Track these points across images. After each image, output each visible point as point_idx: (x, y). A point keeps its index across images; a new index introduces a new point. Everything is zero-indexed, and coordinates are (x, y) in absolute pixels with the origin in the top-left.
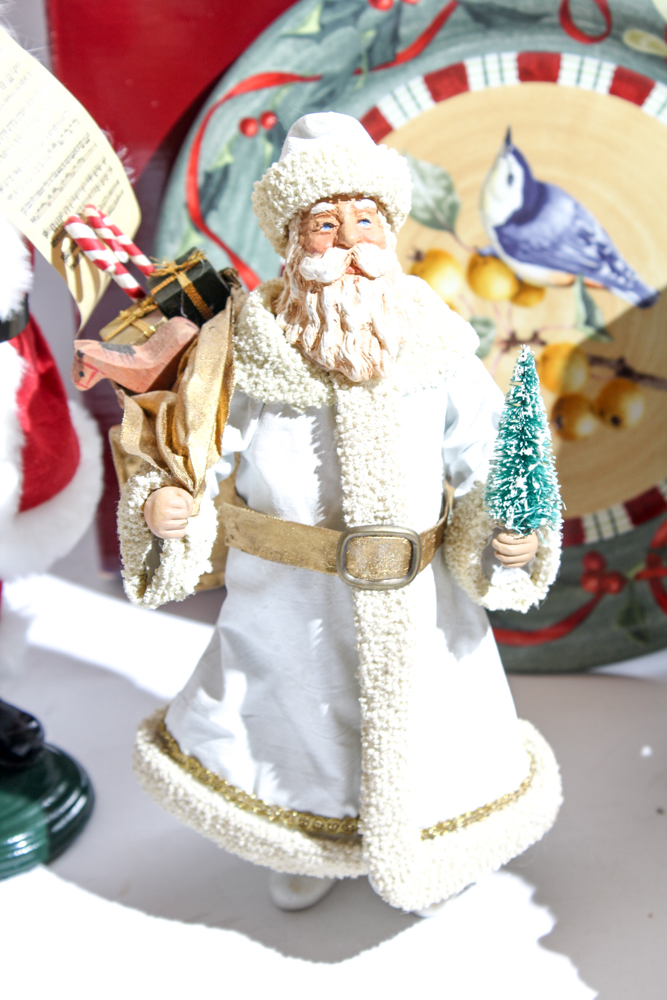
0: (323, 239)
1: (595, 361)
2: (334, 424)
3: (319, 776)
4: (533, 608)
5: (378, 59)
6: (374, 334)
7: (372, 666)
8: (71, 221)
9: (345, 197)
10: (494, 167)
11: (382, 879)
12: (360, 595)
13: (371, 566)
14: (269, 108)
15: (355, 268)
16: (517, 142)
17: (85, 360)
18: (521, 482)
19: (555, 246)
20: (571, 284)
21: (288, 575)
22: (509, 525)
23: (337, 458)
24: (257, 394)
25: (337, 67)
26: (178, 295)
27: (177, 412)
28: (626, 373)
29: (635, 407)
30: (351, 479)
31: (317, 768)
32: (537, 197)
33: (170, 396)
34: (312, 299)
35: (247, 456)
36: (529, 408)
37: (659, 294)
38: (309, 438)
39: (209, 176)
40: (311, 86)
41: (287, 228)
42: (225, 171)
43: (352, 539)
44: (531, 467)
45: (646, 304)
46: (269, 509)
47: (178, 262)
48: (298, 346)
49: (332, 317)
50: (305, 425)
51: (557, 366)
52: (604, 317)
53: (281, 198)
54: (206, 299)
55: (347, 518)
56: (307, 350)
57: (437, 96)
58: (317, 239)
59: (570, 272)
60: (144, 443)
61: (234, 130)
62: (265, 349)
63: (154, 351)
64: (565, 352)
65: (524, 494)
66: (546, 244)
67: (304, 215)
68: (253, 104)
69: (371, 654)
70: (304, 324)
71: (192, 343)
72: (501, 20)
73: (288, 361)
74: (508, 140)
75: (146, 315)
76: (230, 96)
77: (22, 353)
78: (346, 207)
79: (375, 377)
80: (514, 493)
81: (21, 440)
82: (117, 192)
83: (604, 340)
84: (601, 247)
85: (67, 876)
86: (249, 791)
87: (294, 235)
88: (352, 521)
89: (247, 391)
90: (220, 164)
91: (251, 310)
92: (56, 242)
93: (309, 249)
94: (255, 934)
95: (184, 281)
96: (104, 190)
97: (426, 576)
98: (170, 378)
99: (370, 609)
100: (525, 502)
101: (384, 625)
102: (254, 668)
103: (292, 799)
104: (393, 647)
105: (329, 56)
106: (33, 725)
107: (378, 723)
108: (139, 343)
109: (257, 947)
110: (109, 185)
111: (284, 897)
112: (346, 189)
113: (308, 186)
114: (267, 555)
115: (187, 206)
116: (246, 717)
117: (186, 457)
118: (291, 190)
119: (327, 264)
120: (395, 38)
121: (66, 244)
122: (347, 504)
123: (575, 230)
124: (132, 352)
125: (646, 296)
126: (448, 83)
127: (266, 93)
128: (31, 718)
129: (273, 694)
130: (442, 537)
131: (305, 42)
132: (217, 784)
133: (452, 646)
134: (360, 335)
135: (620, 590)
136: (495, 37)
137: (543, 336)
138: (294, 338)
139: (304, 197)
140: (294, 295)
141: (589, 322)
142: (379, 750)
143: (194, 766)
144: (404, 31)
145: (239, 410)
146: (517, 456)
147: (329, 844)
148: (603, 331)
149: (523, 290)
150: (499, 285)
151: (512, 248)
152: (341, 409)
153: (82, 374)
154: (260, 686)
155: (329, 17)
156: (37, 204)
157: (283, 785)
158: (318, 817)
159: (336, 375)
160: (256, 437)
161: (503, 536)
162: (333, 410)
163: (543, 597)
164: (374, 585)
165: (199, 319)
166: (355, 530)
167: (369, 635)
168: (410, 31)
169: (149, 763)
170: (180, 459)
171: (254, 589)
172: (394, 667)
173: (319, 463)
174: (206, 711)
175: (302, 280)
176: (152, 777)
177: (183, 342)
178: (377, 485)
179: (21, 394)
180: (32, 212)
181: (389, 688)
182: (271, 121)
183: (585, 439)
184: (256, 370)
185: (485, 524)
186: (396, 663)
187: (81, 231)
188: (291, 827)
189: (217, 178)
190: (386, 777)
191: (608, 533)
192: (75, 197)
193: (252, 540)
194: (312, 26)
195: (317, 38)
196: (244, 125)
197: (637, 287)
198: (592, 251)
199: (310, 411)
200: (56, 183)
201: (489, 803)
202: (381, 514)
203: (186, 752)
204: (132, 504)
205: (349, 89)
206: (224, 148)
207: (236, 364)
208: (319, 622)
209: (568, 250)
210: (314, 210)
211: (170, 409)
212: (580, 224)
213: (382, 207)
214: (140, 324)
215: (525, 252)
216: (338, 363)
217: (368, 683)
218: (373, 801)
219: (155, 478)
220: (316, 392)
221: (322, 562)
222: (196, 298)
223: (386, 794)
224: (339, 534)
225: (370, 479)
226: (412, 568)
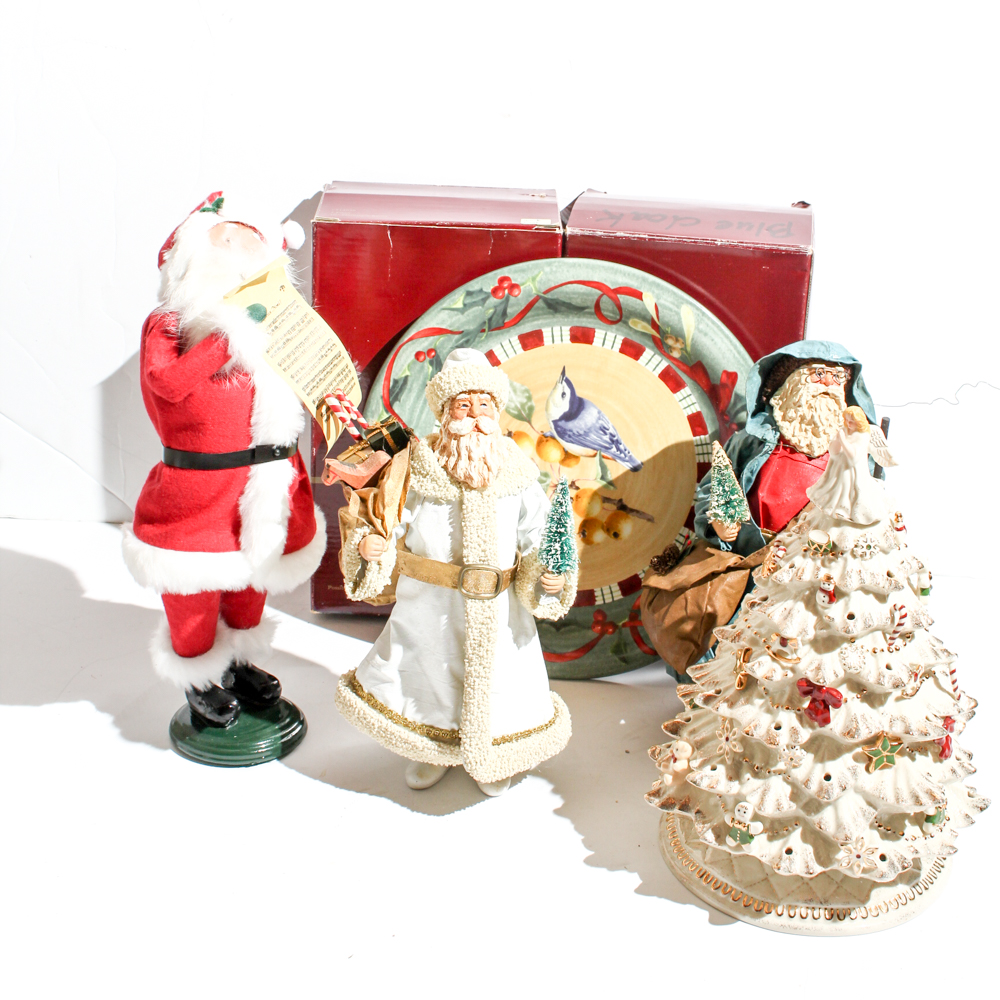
0: (462, 412)
1: (606, 500)
2: (461, 509)
3: (440, 706)
4: (561, 618)
5: (494, 325)
6: (485, 463)
7: (473, 642)
8: (328, 396)
9: (475, 392)
10: (555, 388)
11: (470, 763)
12: (469, 601)
13: (476, 586)
14: (432, 347)
15: (478, 429)
16: (567, 375)
17: (331, 469)
18: (557, 546)
19: (586, 434)
20: (595, 456)
21: (431, 591)
22: (550, 569)
23: (462, 527)
24: (421, 491)
25: (471, 327)
26: (382, 439)
27: (379, 498)
28: (623, 507)
29: (627, 527)
30: (468, 538)
31: (438, 700)
32: (577, 406)
33: (375, 490)
34: (454, 443)
35: (413, 526)
36: (564, 507)
37: (642, 463)
38: (447, 516)
39: (396, 382)
40: (457, 336)
41: (443, 406)
42: (406, 379)
43: (467, 571)
44: (563, 538)
45: (635, 469)
46: (423, 554)
47: (382, 422)
48: (445, 467)
49: (464, 453)
50: (445, 509)
51: (585, 502)
52: (611, 476)
53: (441, 390)
54: (396, 442)
55: (465, 560)
56: (450, 469)
57: (525, 347)
58: (459, 412)
59: (594, 449)
60: (360, 513)
61: (413, 357)
62: (427, 468)
63: (367, 467)
64: (589, 494)
65: (559, 552)
66: (582, 432)
67: (453, 400)
68: (424, 344)
69: (473, 635)
70: (449, 457)
71: (388, 464)
72: (563, 308)
73: (439, 475)
74: (563, 373)
75: (363, 449)
76: (411, 339)
77: (293, 466)
78: (474, 397)
79: (484, 486)
80: (553, 552)
81: (288, 514)
82: (352, 383)
83: (612, 488)
84: (612, 436)
85: (291, 767)
86: (400, 714)
87: (446, 410)
88: (468, 561)
89: (416, 489)
90: (404, 376)
91: (421, 448)
92: (319, 407)
93: (454, 417)
94: (395, 799)
95: (385, 432)
96: (346, 382)
97: (504, 595)
98: (375, 481)
99: (474, 610)
100: (559, 556)
101: (481, 619)
102: (407, 644)
103: (423, 719)
104: (485, 632)
105: (468, 321)
106: (276, 682)
107: (474, 674)
108: (359, 463)
109: (397, 806)
110: (348, 379)
111: (413, 781)
112: (475, 388)
113: (456, 385)
114: (421, 578)
115: (383, 397)
116: (400, 672)
117: (383, 520)
118: (447, 386)
119: (463, 425)
120: (504, 314)
121: (324, 408)
122: (465, 552)
123: (598, 426)
124: (356, 467)
125: (635, 465)
126: (532, 340)
127: (431, 338)
128: (275, 679)
129: (417, 659)
130: (514, 575)
131: (456, 312)
132: (382, 709)
133: (516, 640)
134: (477, 463)
135: (613, 632)
136: (559, 317)
137: (577, 484)
138: (443, 463)
139: (453, 390)
140: (444, 441)
141: (603, 478)
142: (473, 689)
143: (370, 699)
144: (509, 311)
145: (411, 500)
146: (556, 532)
147: (442, 744)
148: (611, 483)
149: (567, 456)
150: (554, 453)
151: (562, 433)
152: (465, 501)
153: (328, 477)
154: (410, 654)
155: (469, 300)
156: (311, 387)
157: (419, 710)
158: (438, 729)
159: (464, 484)
160: (419, 515)
161: (546, 575)
162: (461, 503)
163: (566, 613)
164: (476, 597)
165: (391, 453)
166: (469, 566)
167: (472, 624)
168: (513, 310)
169: (345, 697)
170: (380, 521)
171: (411, 598)
172: (485, 643)
173: (452, 530)
174: (379, 667)
175: (449, 433)
176: (346, 705)
177: (383, 463)
178: (482, 543)
179: (291, 488)
180: (308, 390)
181: (481, 654)
182: (433, 354)
183: (598, 544)
184: (422, 479)
185: (537, 569)
186: (486, 641)
187: (332, 401)
188: (422, 734)
189: (401, 383)
190: (476, 704)
191: (608, 600)
192: (331, 384)
193: (413, 570)
194: (460, 305)
195: (462, 311)
196: (418, 355)
197: (631, 460)
198: (607, 438)
199: (449, 502)
200: (322, 376)
201: (531, 728)
202: (483, 559)
203: (366, 691)
204: (353, 543)
205: (477, 339)
206: (406, 366)
207: (412, 475)
208: (446, 616)
209: (593, 437)
210: (458, 397)
211: (375, 496)
212: (601, 422)
213: (493, 398)
214: (360, 453)
215: (570, 436)
216: (466, 477)
217: (470, 651)
218: (468, 718)
219: (366, 530)
220: (453, 491)
221: (450, 583)
222: (391, 442)
223: (475, 714)
224: (460, 568)
225: (479, 540)
226: (497, 588)
